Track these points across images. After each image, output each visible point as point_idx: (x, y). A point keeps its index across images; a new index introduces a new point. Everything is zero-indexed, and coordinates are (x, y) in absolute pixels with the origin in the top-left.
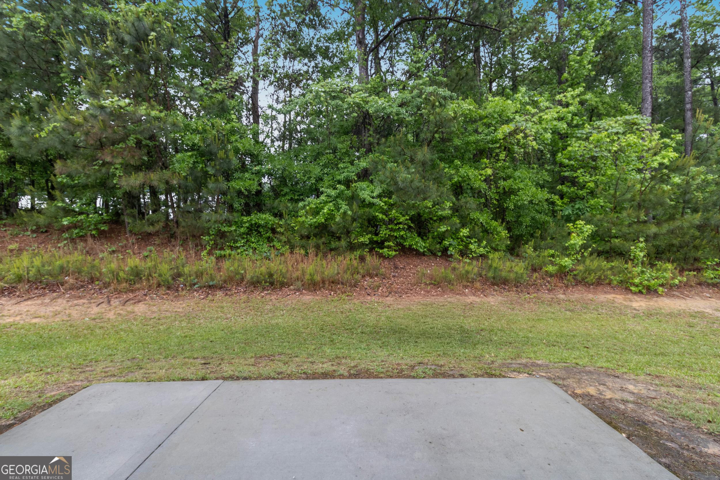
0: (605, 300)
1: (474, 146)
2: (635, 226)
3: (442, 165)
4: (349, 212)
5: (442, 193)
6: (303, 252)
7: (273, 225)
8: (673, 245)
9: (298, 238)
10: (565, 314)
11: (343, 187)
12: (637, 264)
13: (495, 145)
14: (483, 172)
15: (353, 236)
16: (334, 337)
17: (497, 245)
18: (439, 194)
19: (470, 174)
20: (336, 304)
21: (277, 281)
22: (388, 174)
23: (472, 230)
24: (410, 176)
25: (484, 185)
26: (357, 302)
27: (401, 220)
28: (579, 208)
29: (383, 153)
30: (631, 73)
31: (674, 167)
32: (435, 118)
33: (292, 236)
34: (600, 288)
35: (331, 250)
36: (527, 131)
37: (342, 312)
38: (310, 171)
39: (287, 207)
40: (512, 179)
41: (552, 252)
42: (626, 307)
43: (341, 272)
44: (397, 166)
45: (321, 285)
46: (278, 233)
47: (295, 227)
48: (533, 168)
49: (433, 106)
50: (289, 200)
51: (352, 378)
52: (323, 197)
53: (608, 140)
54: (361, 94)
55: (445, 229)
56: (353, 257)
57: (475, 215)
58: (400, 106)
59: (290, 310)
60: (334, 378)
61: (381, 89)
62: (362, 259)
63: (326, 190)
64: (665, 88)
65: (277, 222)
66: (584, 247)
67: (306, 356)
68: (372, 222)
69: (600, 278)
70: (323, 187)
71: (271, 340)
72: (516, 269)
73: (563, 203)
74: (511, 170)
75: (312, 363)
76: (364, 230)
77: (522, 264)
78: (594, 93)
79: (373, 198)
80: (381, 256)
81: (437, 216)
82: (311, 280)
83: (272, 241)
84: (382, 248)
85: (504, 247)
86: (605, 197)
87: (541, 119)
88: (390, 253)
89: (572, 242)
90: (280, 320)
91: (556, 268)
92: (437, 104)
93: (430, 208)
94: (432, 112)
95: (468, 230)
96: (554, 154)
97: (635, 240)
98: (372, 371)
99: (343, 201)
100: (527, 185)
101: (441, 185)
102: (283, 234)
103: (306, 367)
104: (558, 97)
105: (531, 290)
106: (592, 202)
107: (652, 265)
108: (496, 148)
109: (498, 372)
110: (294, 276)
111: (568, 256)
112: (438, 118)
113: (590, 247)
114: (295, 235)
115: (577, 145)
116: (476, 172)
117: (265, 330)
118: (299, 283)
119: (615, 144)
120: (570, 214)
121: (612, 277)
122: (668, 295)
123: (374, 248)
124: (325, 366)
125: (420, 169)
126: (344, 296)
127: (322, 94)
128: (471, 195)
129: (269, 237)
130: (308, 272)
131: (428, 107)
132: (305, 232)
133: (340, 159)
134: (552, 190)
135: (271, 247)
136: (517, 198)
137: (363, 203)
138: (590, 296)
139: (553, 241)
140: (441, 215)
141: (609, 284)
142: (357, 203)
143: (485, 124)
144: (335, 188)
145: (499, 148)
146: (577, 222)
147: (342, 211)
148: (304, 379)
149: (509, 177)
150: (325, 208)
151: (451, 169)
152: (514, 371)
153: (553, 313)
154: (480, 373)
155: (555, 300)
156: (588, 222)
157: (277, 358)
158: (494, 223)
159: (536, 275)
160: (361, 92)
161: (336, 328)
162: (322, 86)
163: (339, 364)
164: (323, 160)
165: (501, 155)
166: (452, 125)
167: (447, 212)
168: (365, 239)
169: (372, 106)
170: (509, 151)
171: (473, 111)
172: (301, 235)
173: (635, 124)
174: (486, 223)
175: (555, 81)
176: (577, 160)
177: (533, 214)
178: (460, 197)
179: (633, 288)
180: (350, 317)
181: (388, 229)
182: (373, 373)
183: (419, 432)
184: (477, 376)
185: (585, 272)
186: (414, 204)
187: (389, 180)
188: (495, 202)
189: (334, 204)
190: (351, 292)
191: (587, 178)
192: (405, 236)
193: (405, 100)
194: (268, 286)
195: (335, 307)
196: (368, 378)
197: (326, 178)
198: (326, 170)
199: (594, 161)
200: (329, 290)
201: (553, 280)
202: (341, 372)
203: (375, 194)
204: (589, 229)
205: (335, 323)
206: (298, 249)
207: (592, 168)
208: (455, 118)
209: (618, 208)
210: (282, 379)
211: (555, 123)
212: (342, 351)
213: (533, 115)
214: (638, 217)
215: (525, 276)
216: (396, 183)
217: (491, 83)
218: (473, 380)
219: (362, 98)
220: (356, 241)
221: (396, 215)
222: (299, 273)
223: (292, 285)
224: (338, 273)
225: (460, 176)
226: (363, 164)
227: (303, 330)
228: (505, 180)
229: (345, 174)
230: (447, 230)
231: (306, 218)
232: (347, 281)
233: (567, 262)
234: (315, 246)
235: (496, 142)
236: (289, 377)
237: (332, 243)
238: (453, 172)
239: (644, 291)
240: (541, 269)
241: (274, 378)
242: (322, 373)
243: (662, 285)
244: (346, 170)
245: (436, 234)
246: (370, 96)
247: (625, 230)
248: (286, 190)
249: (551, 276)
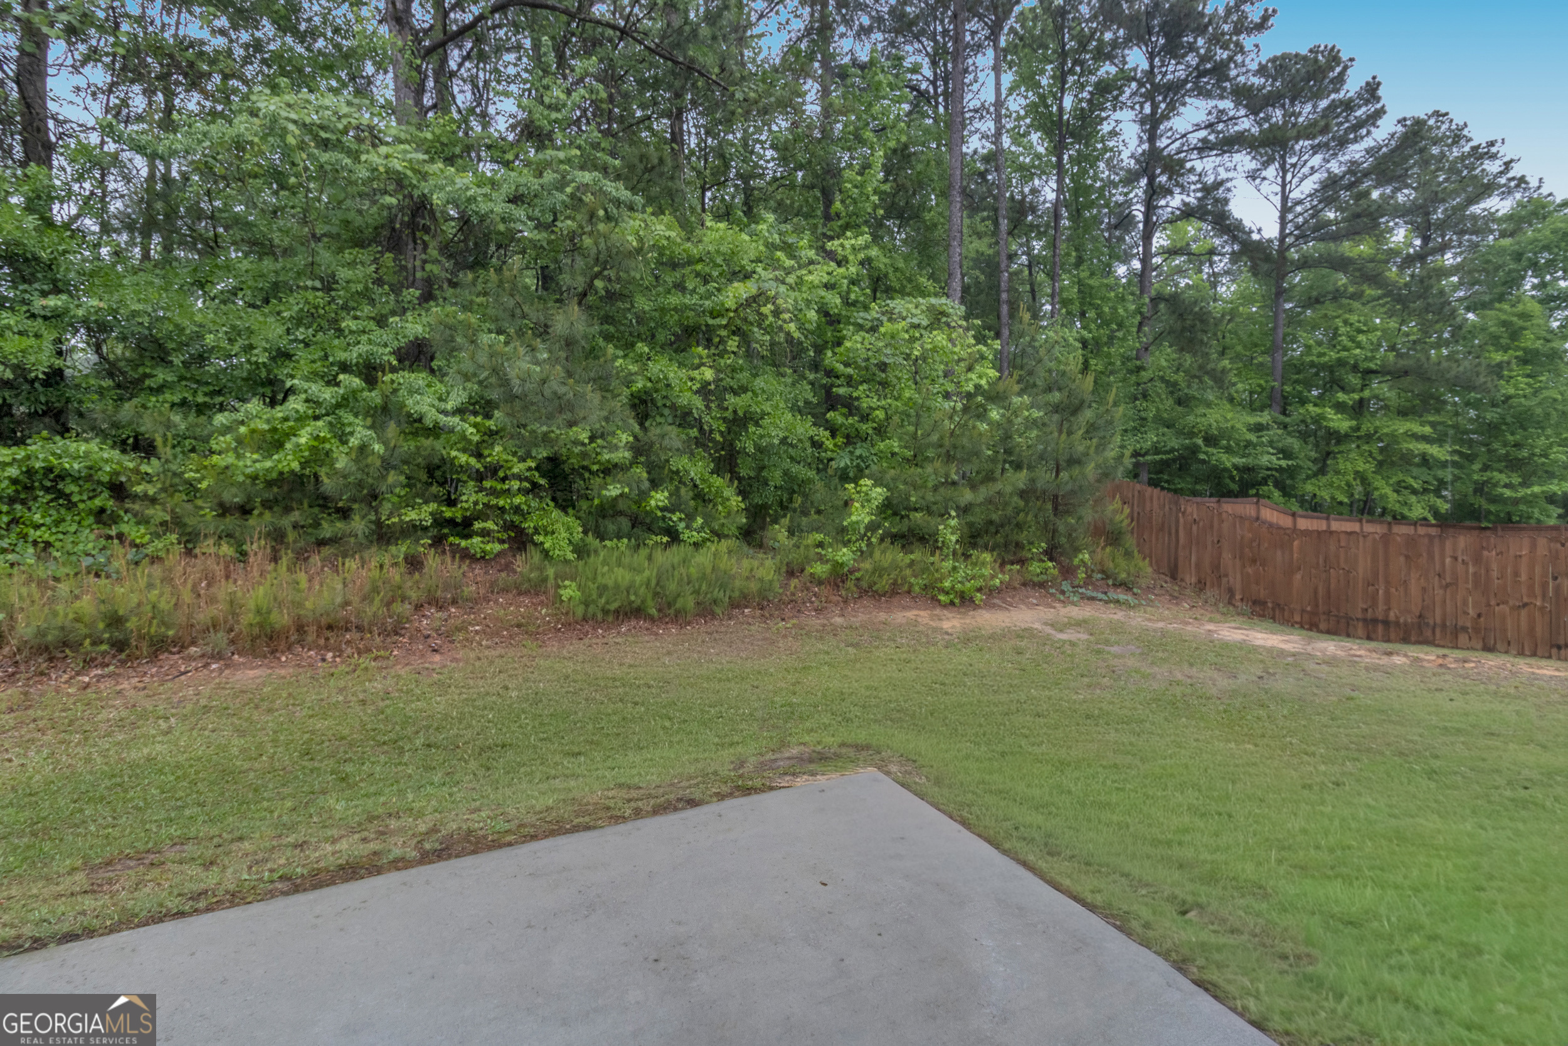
0: (904, 621)
1: (676, 317)
2: (942, 490)
3: (611, 349)
4: (377, 447)
5: (612, 412)
6: (226, 549)
7: (117, 474)
8: (991, 522)
9: (210, 514)
10: (847, 653)
11: (357, 382)
12: (947, 556)
13: (718, 321)
14: (695, 374)
15: (386, 507)
16: (349, 768)
17: (723, 525)
18: (605, 413)
19: (672, 375)
20: (342, 684)
21: (141, 637)
22: (483, 359)
23: (675, 494)
24: (538, 369)
25: (698, 402)
26: (403, 672)
27: (515, 470)
28: (860, 457)
29: (467, 307)
30: (935, 225)
31: (993, 394)
32: (596, 244)
33: (189, 506)
34: (895, 600)
35: (321, 543)
36: (780, 301)
37: (363, 702)
38: (250, 332)
39: (168, 425)
40: (750, 394)
41: (819, 537)
42: (935, 630)
43: (356, 599)
44: (507, 343)
45: (293, 638)
46: (135, 497)
47: (200, 481)
48: (783, 375)
49: (592, 215)
50: (173, 405)
51: (431, 862)
52: (295, 404)
53: (907, 336)
54: (405, 152)
55: (618, 492)
56: (387, 560)
57: (680, 463)
58: (510, 201)
59: (193, 713)
60: (379, 873)
61: (457, 150)
62: (414, 563)
63: (306, 385)
64: (973, 259)
65: (131, 465)
66: (872, 527)
67: (271, 832)
68: (438, 473)
69: (895, 583)
70: (293, 377)
71: (139, 809)
72: (761, 573)
73: (835, 445)
74: (746, 374)
75: (300, 846)
76: (415, 491)
77: (769, 563)
78: (882, 248)
79: (444, 412)
80: (466, 555)
81: (599, 462)
82: (261, 625)
83: (115, 519)
84: (467, 536)
85: (734, 530)
86: (900, 439)
87: (800, 282)
88: (488, 547)
89: (854, 518)
90: (158, 747)
91: (828, 566)
92: (601, 213)
93: (583, 444)
94: (588, 229)
95: (666, 494)
96: (819, 350)
97: (943, 515)
98: (481, 833)
99: (356, 415)
100: (777, 407)
101: (609, 395)
102: (153, 501)
103: (282, 861)
104: (829, 245)
105: (787, 612)
106: (882, 446)
107: (967, 557)
108: (720, 326)
109: (758, 783)
110: (203, 616)
111: (846, 544)
112: (602, 246)
113: (879, 527)
114: (199, 502)
115: (858, 338)
116: (683, 373)
117: (107, 782)
118: (220, 638)
119: (917, 345)
120: (847, 467)
121: (912, 580)
122: (989, 605)
123: (446, 537)
124: (343, 845)
125: (563, 354)
126: (365, 661)
127: (291, 127)
128: (670, 420)
129: (102, 510)
130: (252, 605)
131: (579, 217)
132: (233, 496)
133: (345, 307)
134: (820, 421)
135: (109, 537)
136: (760, 431)
137: (416, 426)
138: (882, 616)
139: (822, 518)
140: (608, 461)
141: (909, 592)
142: (399, 423)
143: (698, 274)
144: (333, 382)
145: (725, 327)
146: (862, 482)
147: (354, 442)
148: (285, 894)
149: (744, 389)
150: (303, 432)
151: (628, 360)
152: (786, 774)
153: (828, 653)
154: (725, 789)
155: (829, 629)
156: (878, 482)
157: (171, 854)
158: (717, 481)
159: (794, 582)
160: (407, 147)
161: (351, 745)
162: (289, 105)
163: (383, 833)
164: (293, 305)
165: (730, 342)
166: (633, 265)
167: (623, 455)
168: (422, 514)
169: (442, 188)
170: (745, 338)
171: (674, 243)
172: (221, 505)
173: (943, 314)
174: (703, 480)
175: (819, 213)
176: (857, 367)
177: (787, 464)
178: (647, 424)
179: (942, 598)
180: (389, 711)
181: (481, 489)
182: (485, 837)
183: (626, 945)
184: (721, 797)
185: (873, 573)
186: (545, 434)
187: (486, 374)
188: (718, 438)
189: (330, 423)
190: (385, 648)
191: (874, 402)
192: (525, 507)
193: (522, 190)
194: (104, 654)
195: (341, 691)
196: (474, 852)
197: (301, 354)
198: (301, 333)
199: (883, 371)
200: (319, 648)
201: (824, 591)
202: (397, 852)
203: (450, 406)
204: (879, 494)
205: (346, 732)
206: (211, 541)
207: (880, 383)
208: (639, 251)
209: (919, 458)
210: (209, 909)
211: (823, 292)
212: (382, 799)
213: (788, 272)
214: (947, 476)
215: (777, 585)
216: (505, 382)
217: (704, 190)
218: (714, 808)
219: (410, 161)
220: (396, 520)
221: (505, 457)
222: (218, 610)
223: (193, 643)
224: (347, 603)
225: (650, 380)
226: (414, 327)
227: (247, 765)
228: (736, 393)
229: (363, 348)
230: (621, 495)
231: (239, 457)
232: (371, 624)
233: (845, 555)
234: (268, 534)
235: (720, 315)
236: (236, 898)
237: (325, 524)
238: (633, 368)
239: (957, 601)
240: (802, 571)
241: (181, 914)
242: (341, 868)
243: (979, 590)
244: (364, 338)
245: (596, 502)
246: (432, 160)
247: (930, 497)
248: (162, 375)
249: (820, 583)
